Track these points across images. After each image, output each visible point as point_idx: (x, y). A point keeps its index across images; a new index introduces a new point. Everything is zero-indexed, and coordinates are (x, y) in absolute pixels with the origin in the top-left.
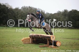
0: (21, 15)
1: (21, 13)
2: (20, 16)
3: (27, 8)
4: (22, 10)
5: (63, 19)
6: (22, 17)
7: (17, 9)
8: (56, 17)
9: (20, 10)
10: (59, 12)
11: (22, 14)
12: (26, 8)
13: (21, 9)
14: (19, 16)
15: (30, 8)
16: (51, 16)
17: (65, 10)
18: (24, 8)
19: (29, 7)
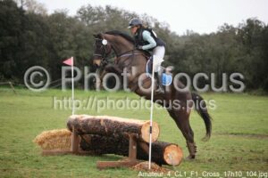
0: (75, 40)
1: (75, 33)
2: (70, 43)
3: (101, 14)
4: (80, 19)
5: (239, 58)
6: (78, 48)
7: (59, 17)
8: (213, 50)
9: (72, 20)
10: (228, 27)
11: (78, 35)
12: (94, 14)
13: (76, 17)
14: (65, 44)
15: (114, 11)
16: (191, 46)
17: (249, 21)
18: (87, 14)
19: (108, 8)
